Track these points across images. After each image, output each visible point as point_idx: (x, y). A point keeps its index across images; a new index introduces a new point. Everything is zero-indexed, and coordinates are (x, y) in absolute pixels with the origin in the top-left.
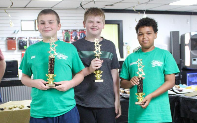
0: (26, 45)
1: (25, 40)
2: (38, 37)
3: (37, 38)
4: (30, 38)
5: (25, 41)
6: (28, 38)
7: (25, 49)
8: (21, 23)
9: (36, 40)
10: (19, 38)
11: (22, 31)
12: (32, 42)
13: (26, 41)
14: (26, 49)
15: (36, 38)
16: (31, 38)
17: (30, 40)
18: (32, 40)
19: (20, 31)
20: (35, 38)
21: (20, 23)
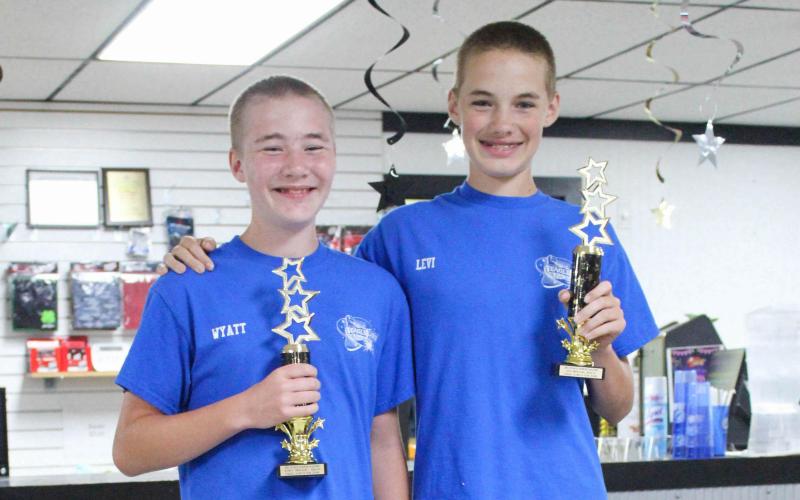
0: (52, 306)
1: (48, 278)
2: (118, 264)
3: (114, 266)
4: (72, 266)
5: (48, 282)
6: (64, 268)
7: (44, 326)
8: (27, 186)
9: (108, 277)
10: (15, 268)
11: (30, 227)
12: (83, 291)
13: (54, 285)
14: (51, 326)
15: (106, 267)
16: (82, 266)
17: (74, 276)
18: (88, 278)
19: (22, 228)
20: (100, 268)
21: (23, 188)
